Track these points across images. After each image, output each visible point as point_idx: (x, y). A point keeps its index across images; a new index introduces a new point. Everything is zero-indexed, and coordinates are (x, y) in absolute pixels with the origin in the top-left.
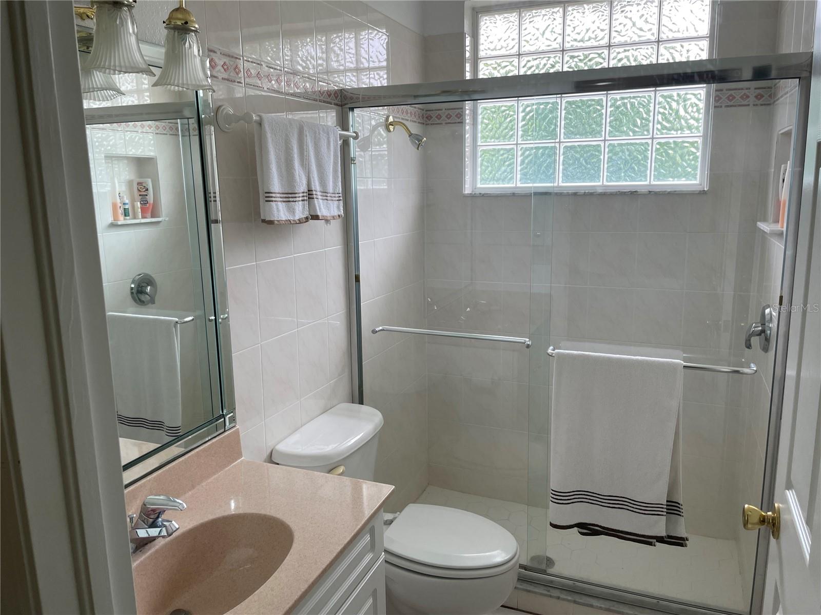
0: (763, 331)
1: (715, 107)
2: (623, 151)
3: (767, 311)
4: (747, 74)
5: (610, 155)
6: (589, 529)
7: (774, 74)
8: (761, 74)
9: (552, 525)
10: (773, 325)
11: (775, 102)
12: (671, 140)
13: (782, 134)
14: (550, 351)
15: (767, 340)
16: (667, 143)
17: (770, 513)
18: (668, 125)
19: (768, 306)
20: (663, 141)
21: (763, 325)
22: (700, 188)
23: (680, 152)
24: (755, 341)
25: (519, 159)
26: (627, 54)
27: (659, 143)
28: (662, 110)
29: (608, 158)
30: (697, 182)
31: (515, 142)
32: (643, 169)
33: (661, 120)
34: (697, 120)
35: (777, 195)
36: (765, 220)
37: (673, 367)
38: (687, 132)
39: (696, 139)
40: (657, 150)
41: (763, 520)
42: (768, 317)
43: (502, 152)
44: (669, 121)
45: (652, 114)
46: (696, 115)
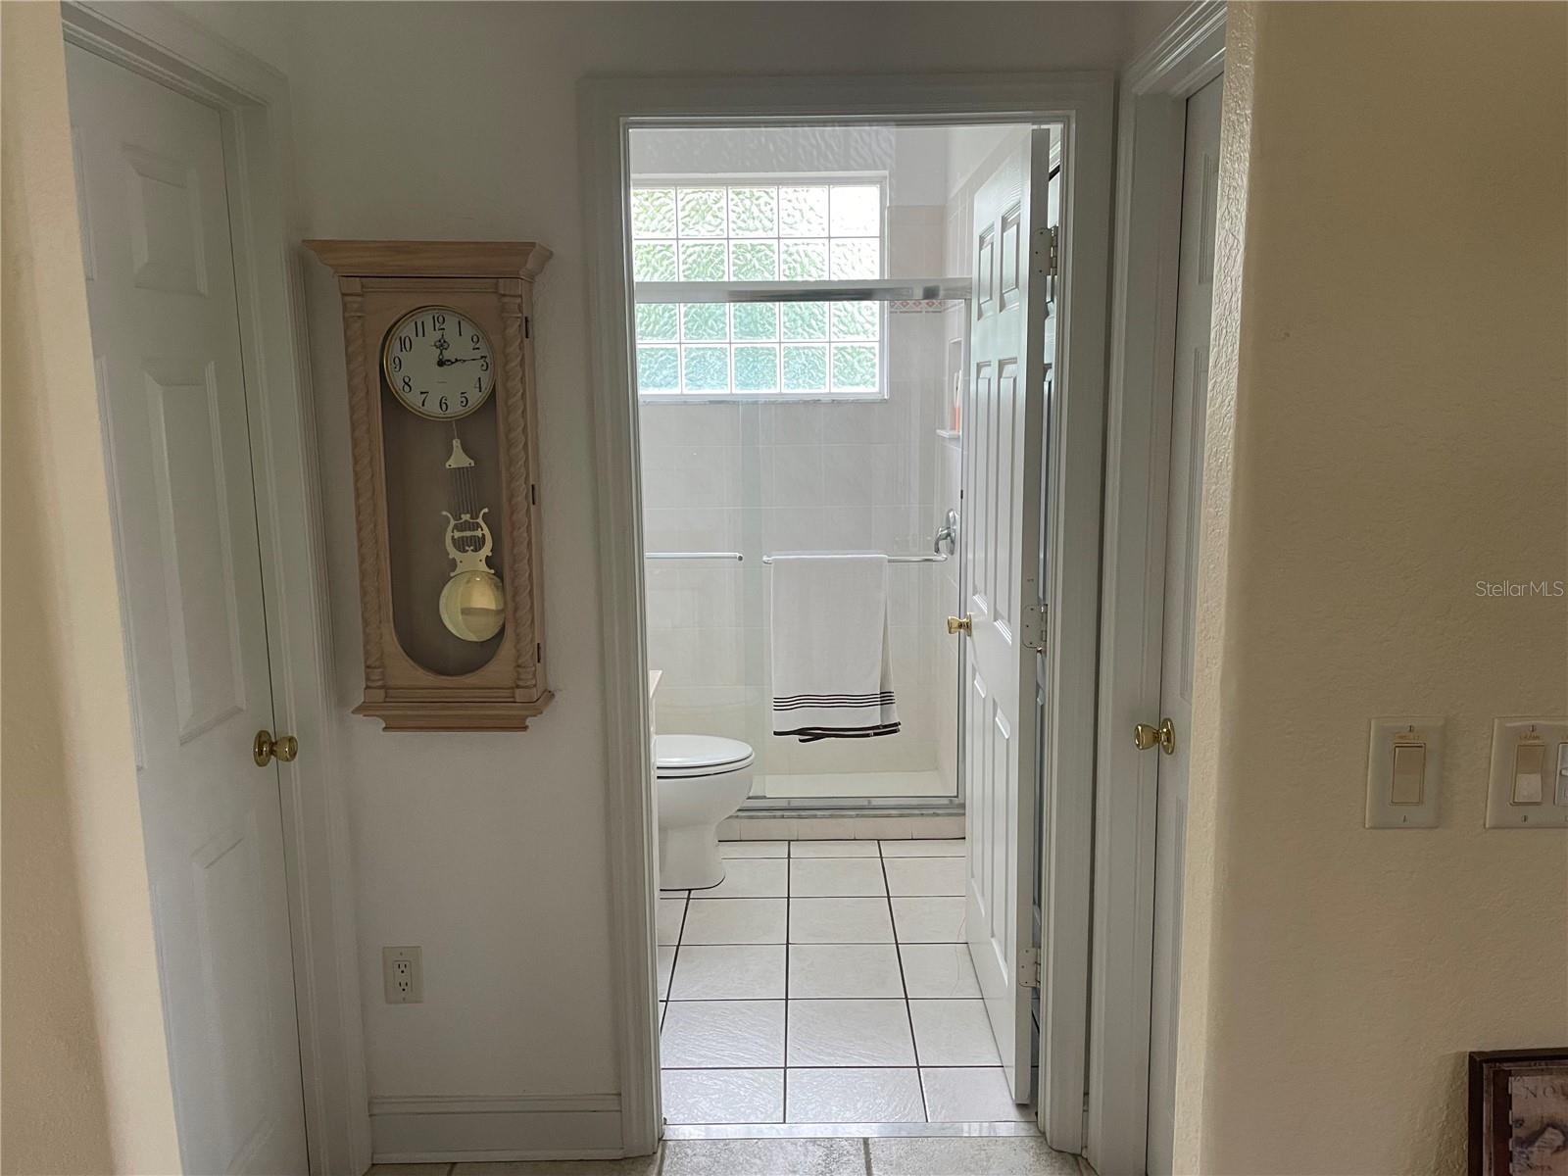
0: (949, 535)
1: (891, 312)
2: (799, 355)
3: (951, 514)
4: (919, 293)
5: (786, 359)
6: (809, 734)
7: (942, 293)
8: (930, 294)
9: (776, 733)
10: (957, 527)
11: (945, 310)
12: (848, 345)
13: (954, 343)
14: (765, 558)
15: (953, 542)
16: (844, 349)
17: (965, 620)
18: (844, 329)
19: (952, 510)
20: (841, 345)
21: (948, 528)
22: (880, 397)
23: (857, 358)
24: (942, 544)
25: (684, 361)
26: (796, 248)
27: (836, 348)
28: (838, 313)
29: (785, 362)
30: (876, 389)
31: (678, 341)
32: (821, 376)
33: (837, 323)
34: (873, 325)
35: (952, 403)
36: (943, 428)
37: (879, 562)
38: (863, 337)
39: (871, 345)
40: (835, 355)
41: (961, 626)
42: (952, 520)
43: (662, 352)
44: (844, 324)
45: (827, 315)
46: (870, 319)
